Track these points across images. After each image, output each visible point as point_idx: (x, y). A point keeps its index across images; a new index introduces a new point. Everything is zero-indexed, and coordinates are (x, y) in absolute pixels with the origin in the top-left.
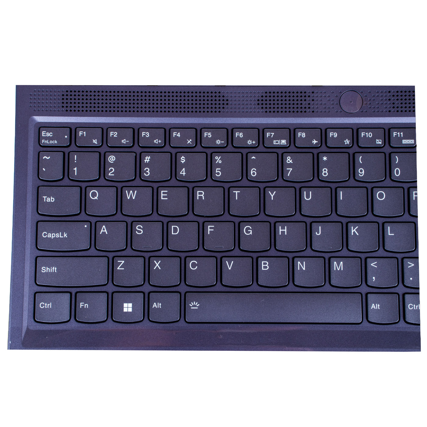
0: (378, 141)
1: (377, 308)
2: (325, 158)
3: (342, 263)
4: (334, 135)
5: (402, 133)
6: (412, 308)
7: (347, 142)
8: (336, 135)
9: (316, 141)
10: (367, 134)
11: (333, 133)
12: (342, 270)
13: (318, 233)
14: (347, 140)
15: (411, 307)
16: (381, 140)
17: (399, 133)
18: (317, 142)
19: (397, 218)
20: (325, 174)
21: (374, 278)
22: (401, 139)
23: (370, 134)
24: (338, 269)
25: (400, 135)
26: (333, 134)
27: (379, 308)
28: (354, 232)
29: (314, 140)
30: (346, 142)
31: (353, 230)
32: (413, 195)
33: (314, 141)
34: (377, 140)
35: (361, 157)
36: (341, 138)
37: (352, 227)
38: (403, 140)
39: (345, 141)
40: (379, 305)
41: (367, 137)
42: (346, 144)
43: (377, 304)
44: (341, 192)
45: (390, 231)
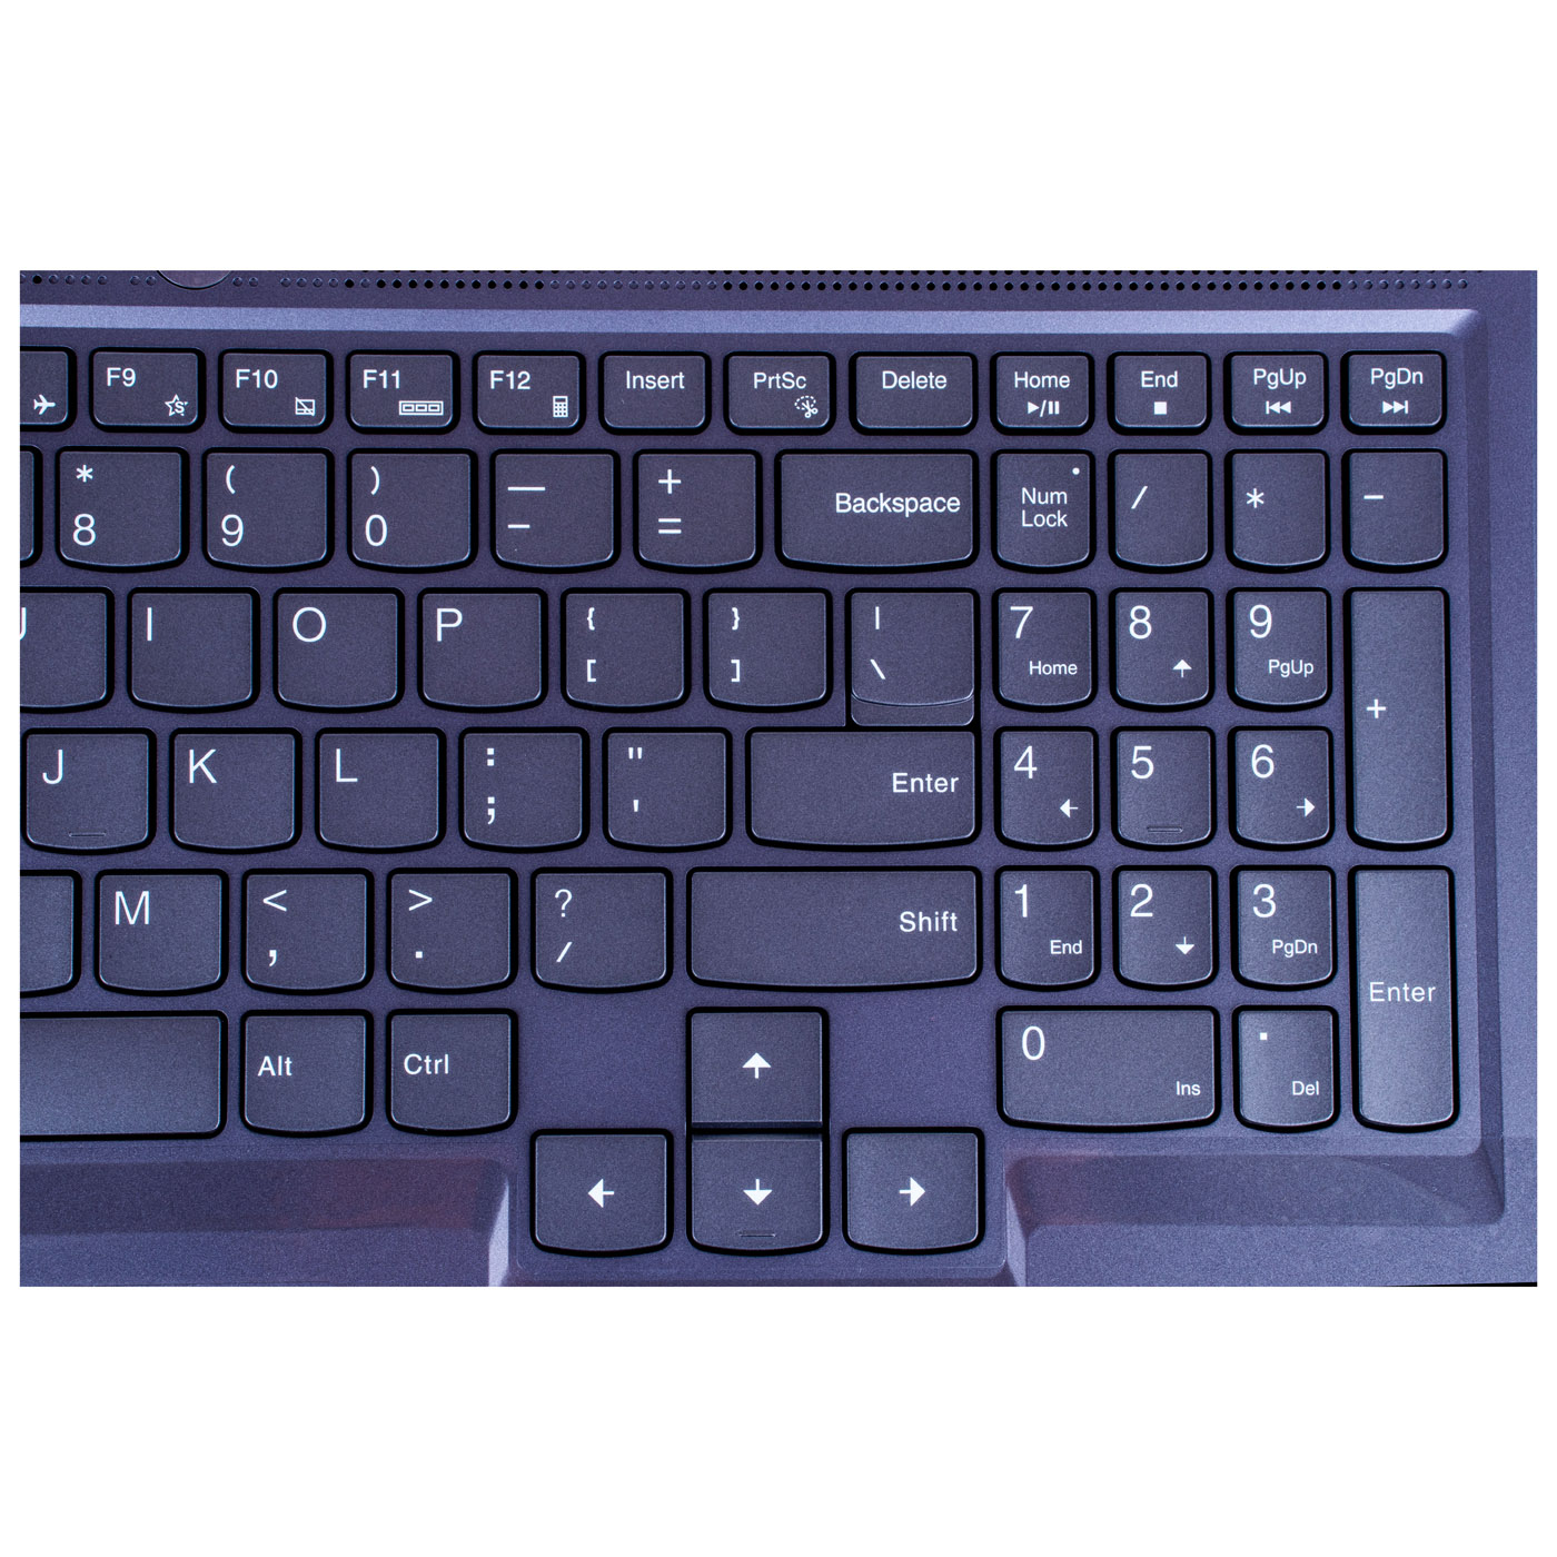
0: (300, 406)
1: (280, 1074)
2: (85, 473)
3: (146, 894)
4: (122, 379)
5: (397, 374)
6: (420, 1068)
7: (177, 407)
8: (133, 378)
9: (48, 401)
10: (257, 374)
11: (119, 369)
12: (147, 922)
13: (53, 776)
14: (176, 397)
15: (414, 1064)
16: (313, 401)
17: (384, 374)
18: (53, 405)
19: (370, 714)
20: (84, 536)
21: (273, 953)
22: (393, 396)
23: (271, 376)
24: (132, 922)
25: (391, 380)
26: (120, 373)
27: (289, 1074)
28: (199, 772)
29: (41, 397)
30: (173, 405)
31: (195, 763)
32: (436, 623)
33: (40, 401)
34: (297, 400)
35: (232, 467)
36: (151, 390)
37: (192, 752)
38: (400, 402)
39: (167, 403)
40: (288, 1062)
41: (258, 386)
42: (171, 414)
43: (280, 1058)
44: (150, 610)
45: (342, 765)
